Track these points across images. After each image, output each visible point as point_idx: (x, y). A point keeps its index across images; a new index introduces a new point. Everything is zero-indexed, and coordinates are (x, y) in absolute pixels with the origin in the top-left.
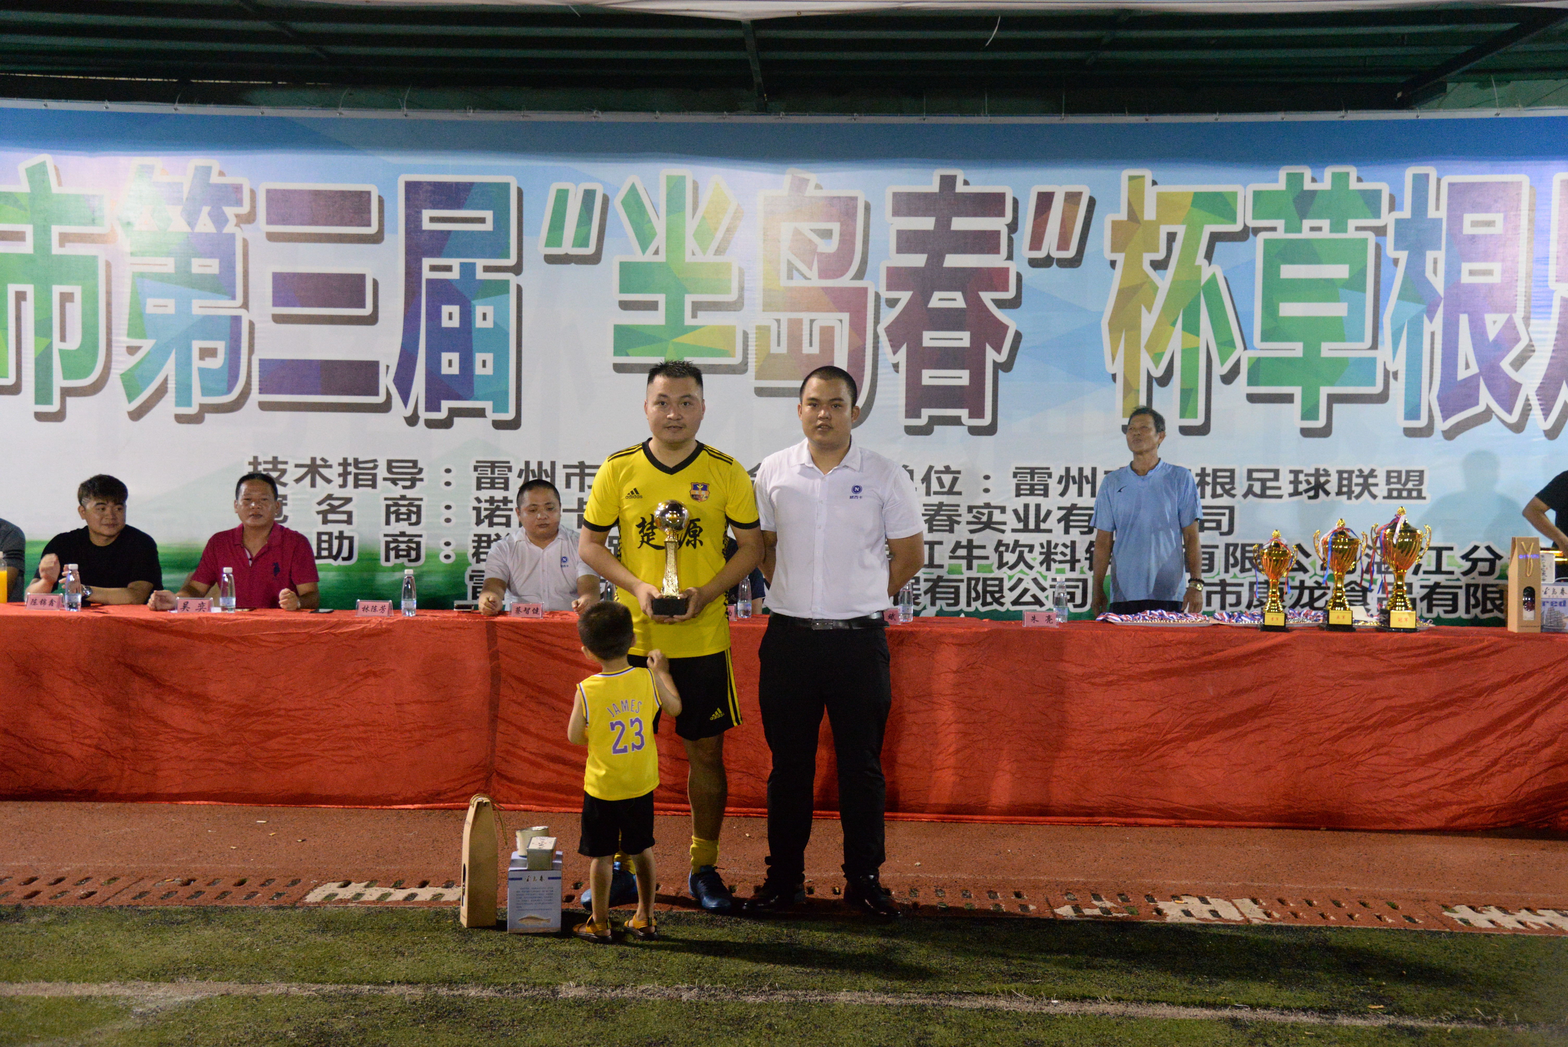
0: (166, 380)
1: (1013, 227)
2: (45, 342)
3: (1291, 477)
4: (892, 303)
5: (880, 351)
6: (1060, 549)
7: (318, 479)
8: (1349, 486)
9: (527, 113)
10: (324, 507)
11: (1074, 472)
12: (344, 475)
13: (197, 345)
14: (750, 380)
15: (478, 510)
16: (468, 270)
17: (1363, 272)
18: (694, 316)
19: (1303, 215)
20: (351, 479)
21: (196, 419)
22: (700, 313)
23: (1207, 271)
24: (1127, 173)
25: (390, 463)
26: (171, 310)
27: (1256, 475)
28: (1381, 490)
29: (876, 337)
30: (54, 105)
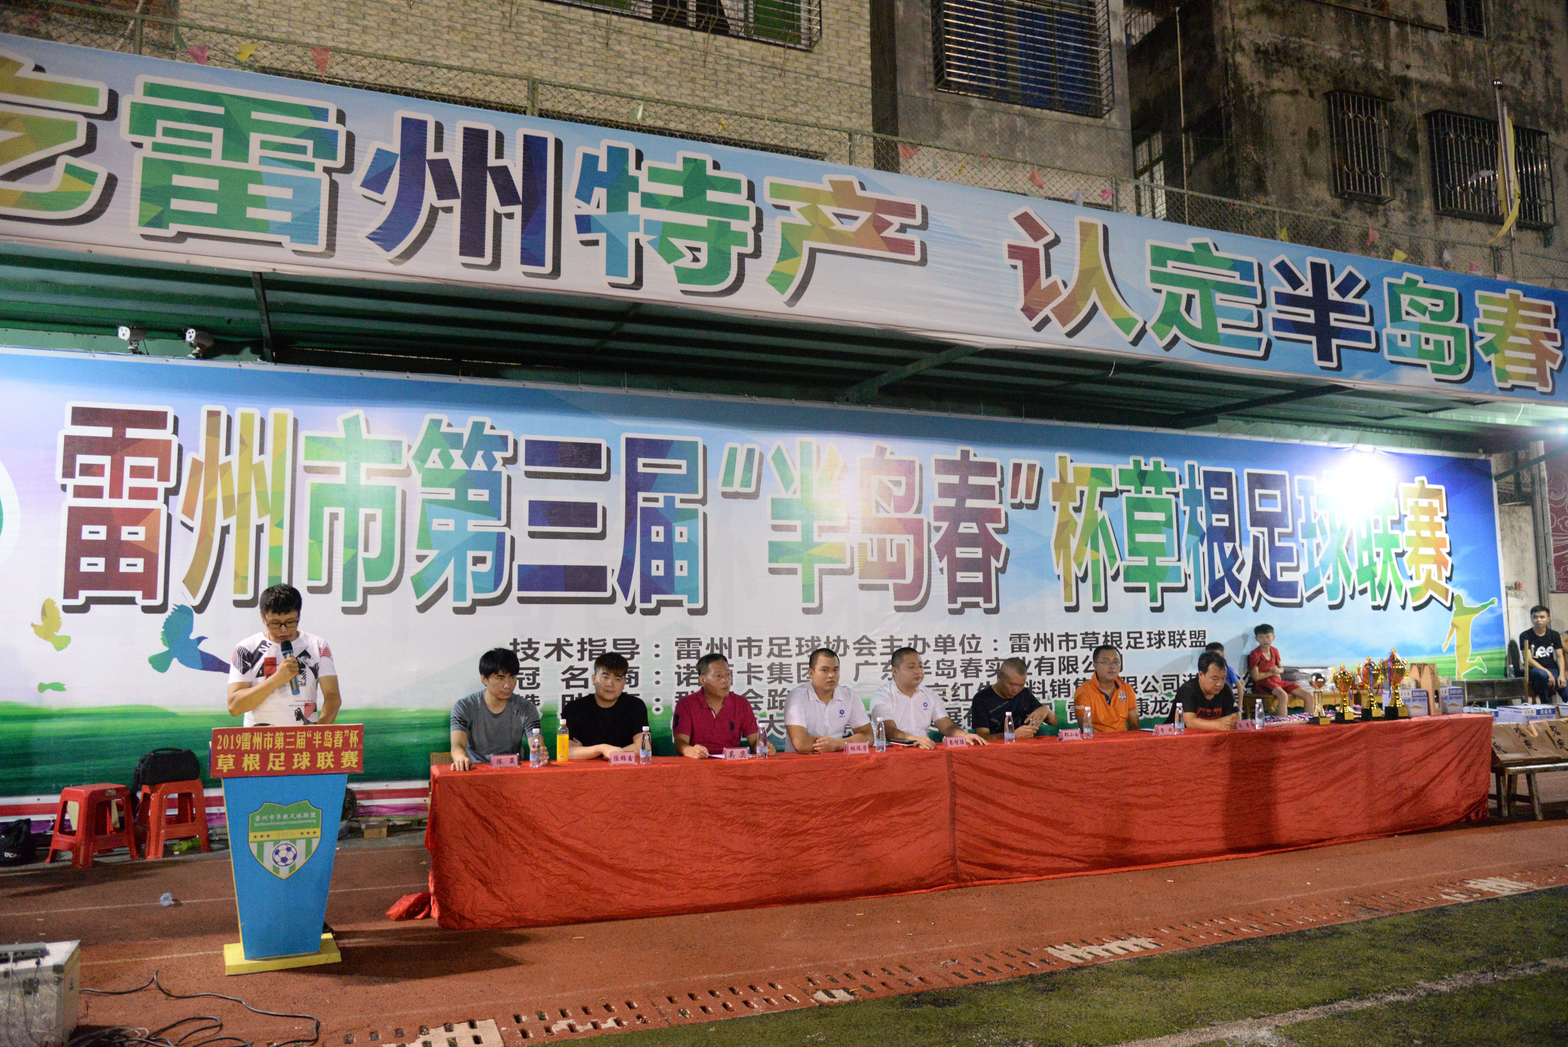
0: (446, 581)
1: (1001, 484)
2: (352, 552)
3: (1148, 636)
4: (938, 529)
5: (932, 561)
6: (1037, 685)
7: (562, 654)
8: (1174, 640)
9: (710, 395)
10: (567, 676)
11: (1042, 637)
12: (582, 651)
13: (471, 554)
14: (855, 580)
15: (679, 674)
16: (669, 501)
17: (1171, 518)
18: (820, 536)
19: (1142, 484)
20: (587, 654)
21: (470, 610)
22: (823, 534)
23: (1102, 514)
24: (1058, 454)
25: (615, 641)
26: (451, 527)
27: (1131, 635)
28: (1188, 642)
29: (929, 551)
30: (367, 374)
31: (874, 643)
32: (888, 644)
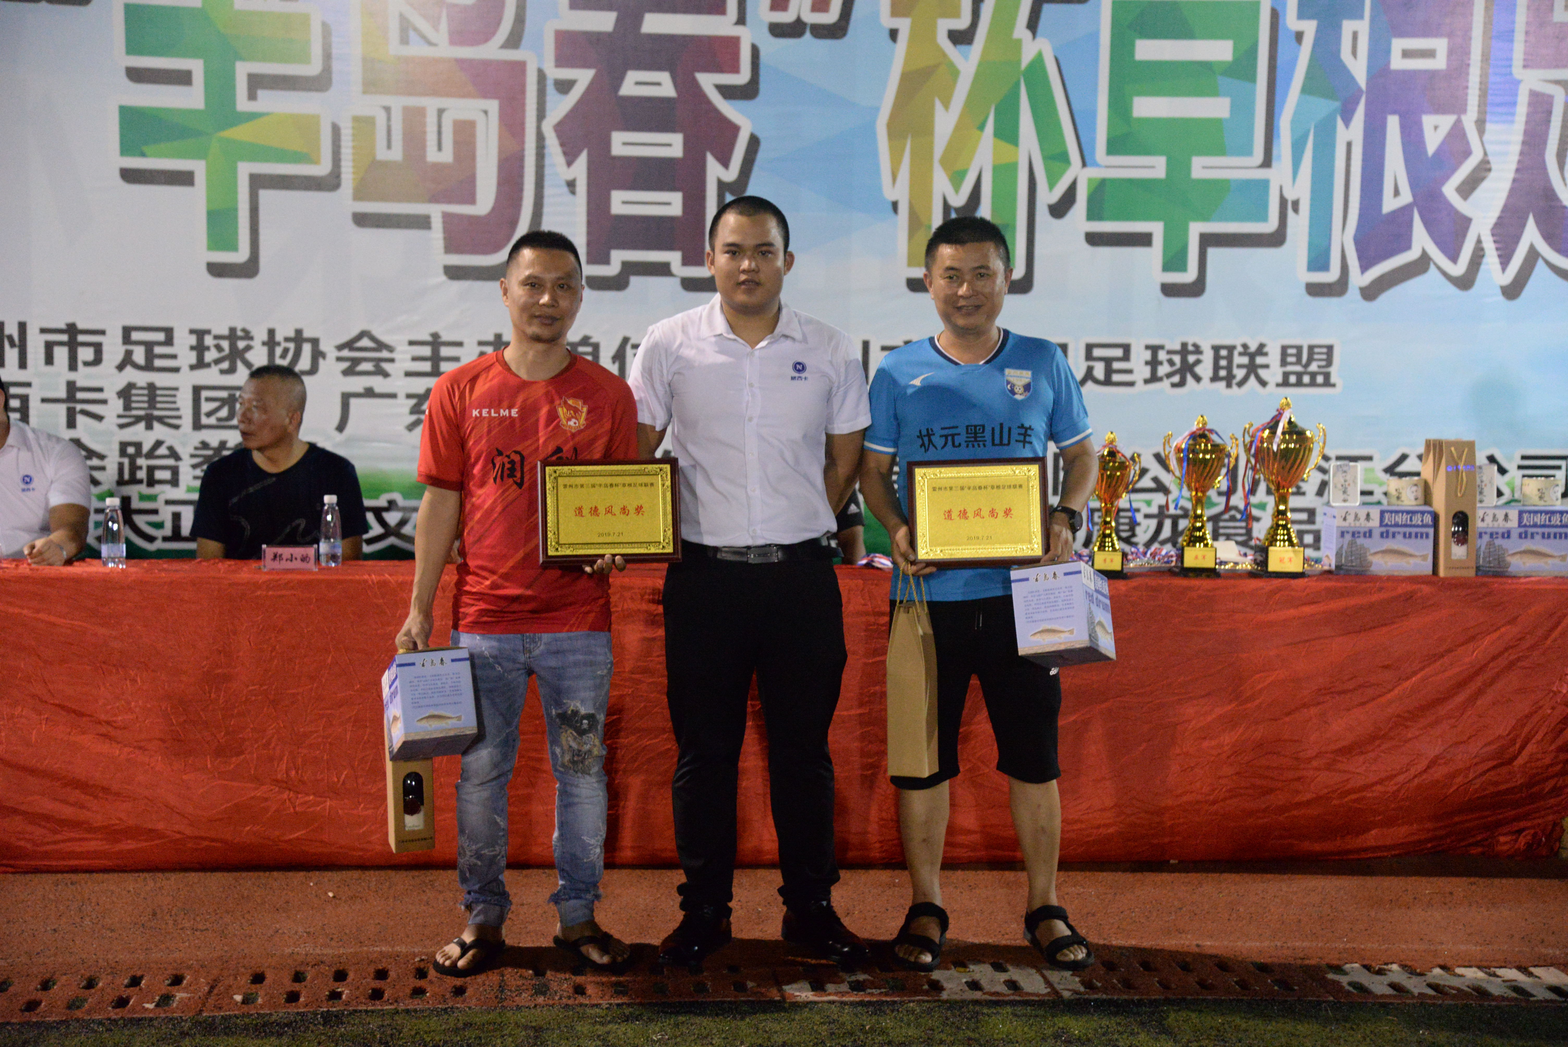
3: (1148, 355)
4: (564, 87)
5: (547, 161)
8: (1229, 368)
14: (344, 201)
17: (1252, 52)
18: (252, 96)
22: (260, 93)
23: (1030, 48)
27: (1097, 352)
28: (1273, 374)
29: (540, 138)
31: (390, 349)
32: (427, 351)
